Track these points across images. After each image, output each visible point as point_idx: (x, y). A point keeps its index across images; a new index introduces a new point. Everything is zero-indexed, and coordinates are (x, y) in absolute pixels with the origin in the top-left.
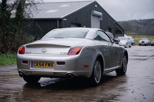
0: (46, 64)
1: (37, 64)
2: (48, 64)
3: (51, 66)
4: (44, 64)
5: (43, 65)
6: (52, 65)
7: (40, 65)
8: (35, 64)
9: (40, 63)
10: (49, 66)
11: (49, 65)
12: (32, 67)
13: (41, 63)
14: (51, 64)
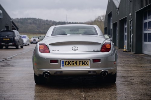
0: (80, 62)
1: (69, 63)
2: (81, 62)
3: (85, 64)
4: (78, 63)
5: (76, 64)
6: (87, 63)
7: (73, 64)
8: (67, 63)
9: (72, 62)
10: (83, 65)
11: (83, 63)
12: (62, 66)
13: (74, 62)
14: (85, 62)
